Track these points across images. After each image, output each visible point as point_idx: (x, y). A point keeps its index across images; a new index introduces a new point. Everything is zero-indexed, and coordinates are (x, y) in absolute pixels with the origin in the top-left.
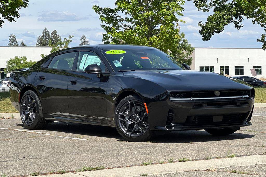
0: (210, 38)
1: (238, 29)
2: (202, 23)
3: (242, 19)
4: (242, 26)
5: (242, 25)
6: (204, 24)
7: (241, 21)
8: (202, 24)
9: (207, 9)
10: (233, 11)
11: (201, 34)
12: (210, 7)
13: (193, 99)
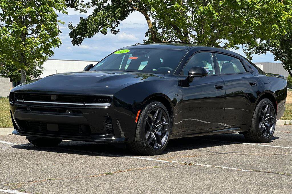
0: (81, 42)
1: (114, 34)
2: (73, 25)
3: (118, 24)
4: (119, 31)
5: (118, 29)
6: (75, 27)
7: (117, 26)
8: (73, 27)
9: (84, 9)
10: (117, 13)
11: (71, 37)
12: (88, 8)
13: (25, 101)
